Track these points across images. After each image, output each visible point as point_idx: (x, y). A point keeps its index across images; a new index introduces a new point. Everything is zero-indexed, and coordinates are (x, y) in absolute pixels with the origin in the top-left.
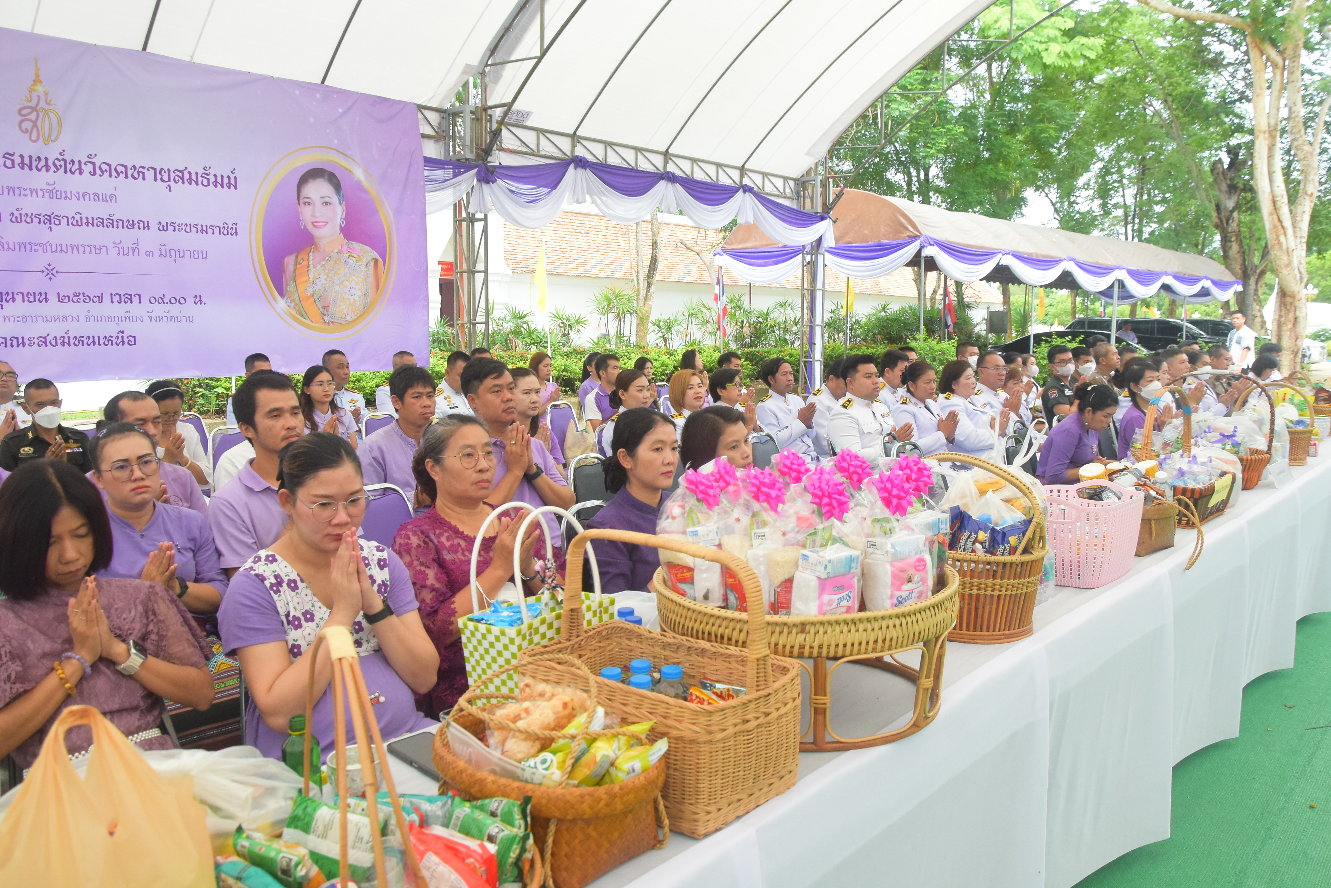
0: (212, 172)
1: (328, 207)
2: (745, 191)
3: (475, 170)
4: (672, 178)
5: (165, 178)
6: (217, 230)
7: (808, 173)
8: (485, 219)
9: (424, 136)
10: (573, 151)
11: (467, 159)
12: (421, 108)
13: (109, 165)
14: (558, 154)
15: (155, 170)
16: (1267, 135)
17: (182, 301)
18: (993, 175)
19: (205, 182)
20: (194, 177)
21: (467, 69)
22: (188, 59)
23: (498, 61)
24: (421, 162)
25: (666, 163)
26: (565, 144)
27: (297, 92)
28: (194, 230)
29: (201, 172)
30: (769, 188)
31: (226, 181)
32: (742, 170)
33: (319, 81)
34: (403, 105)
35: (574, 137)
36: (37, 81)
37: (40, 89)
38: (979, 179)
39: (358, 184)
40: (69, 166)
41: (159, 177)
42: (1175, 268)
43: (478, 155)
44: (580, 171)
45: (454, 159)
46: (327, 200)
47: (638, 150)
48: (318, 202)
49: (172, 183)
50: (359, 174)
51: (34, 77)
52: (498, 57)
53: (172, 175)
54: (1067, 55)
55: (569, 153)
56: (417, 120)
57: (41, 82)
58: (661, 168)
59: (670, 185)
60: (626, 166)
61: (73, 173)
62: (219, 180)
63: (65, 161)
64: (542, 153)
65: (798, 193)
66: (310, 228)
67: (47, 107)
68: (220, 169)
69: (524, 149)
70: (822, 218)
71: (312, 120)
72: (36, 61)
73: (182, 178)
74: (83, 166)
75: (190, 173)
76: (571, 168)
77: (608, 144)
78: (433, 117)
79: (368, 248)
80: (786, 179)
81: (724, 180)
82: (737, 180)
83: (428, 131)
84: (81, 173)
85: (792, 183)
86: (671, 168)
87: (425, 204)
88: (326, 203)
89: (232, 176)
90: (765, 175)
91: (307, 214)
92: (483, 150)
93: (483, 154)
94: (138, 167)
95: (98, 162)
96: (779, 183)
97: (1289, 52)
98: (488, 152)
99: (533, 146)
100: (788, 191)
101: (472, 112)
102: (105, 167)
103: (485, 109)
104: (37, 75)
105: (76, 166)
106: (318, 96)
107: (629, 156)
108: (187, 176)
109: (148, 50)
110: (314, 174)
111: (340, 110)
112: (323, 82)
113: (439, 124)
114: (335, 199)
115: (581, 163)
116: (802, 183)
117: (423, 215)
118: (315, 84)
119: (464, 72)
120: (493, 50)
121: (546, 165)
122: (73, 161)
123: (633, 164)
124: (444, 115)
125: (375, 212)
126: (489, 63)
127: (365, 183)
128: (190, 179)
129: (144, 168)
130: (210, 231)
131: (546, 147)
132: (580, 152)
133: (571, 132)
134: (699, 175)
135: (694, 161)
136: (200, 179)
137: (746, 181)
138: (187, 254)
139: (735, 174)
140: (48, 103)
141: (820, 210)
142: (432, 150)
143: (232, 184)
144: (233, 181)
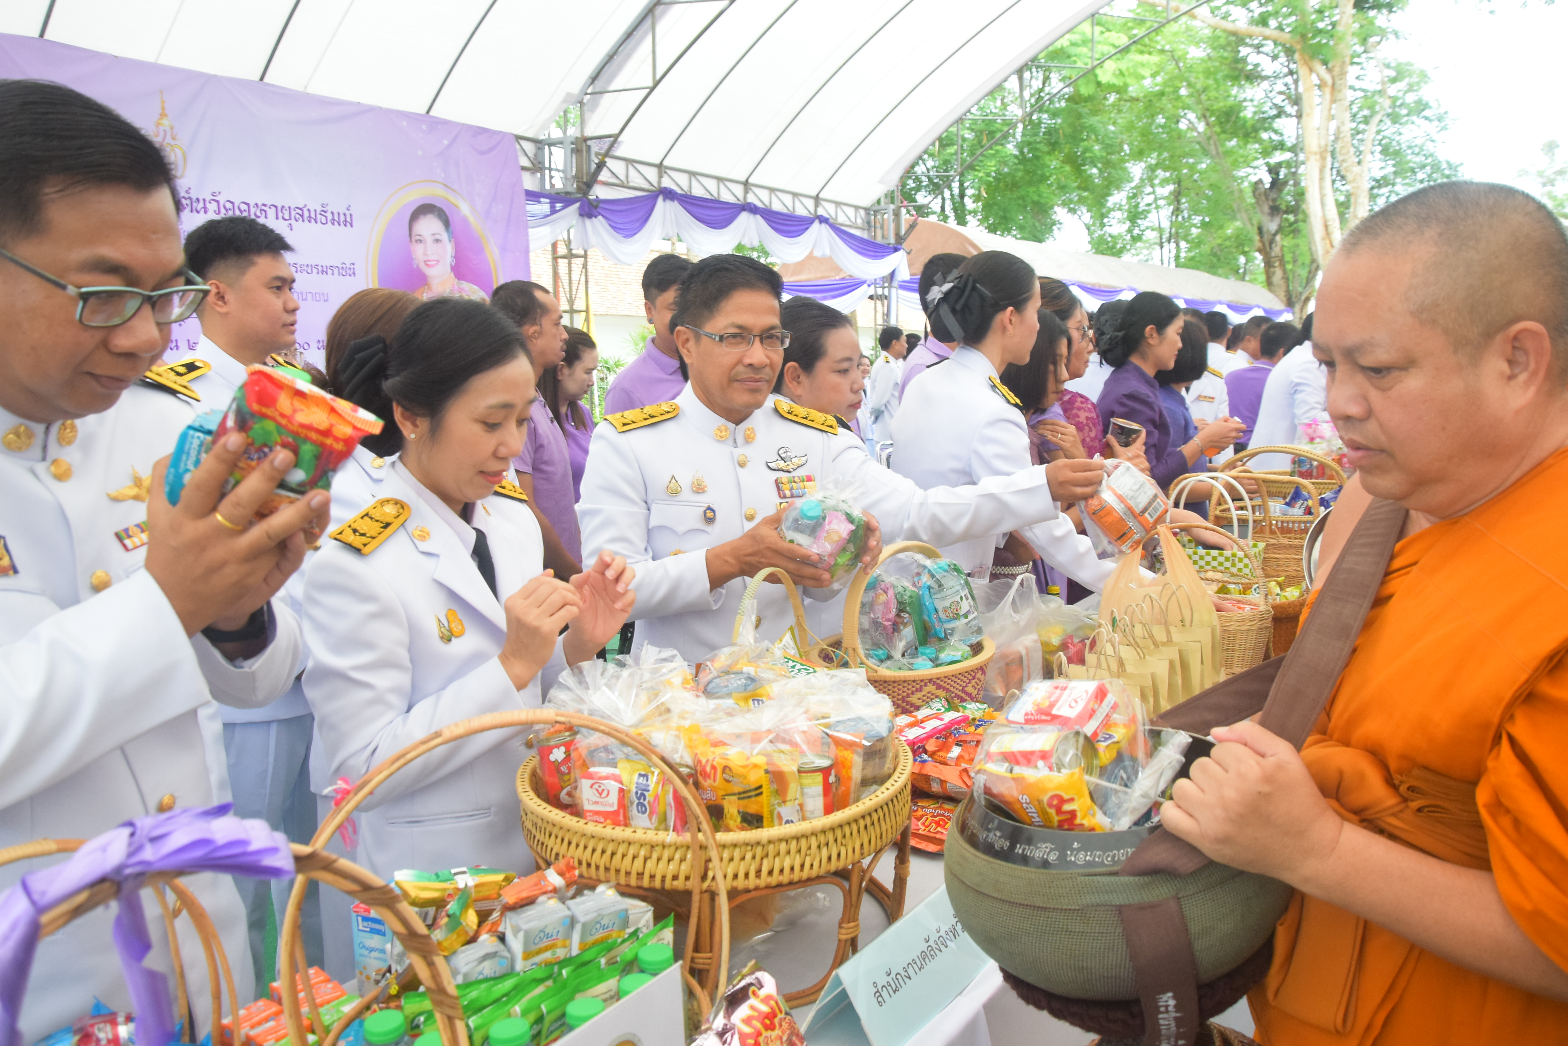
0: (329, 209)
1: (439, 244)
2: (821, 222)
3: (577, 205)
4: (753, 209)
5: (287, 217)
6: (336, 271)
7: (879, 202)
8: (585, 256)
9: (524, 168)
10: (659, 182)
11: (567, 193)
12: (518, 138)
13: (232, 203)
14: (646, 186)
15: (276, 207)
16: (1318, 157)
17: (306, 346)
18: (1036, 198)
19: (324, 221)
20: (313, 215)
21: (567, 99)
22: (301, 89)
23: (597, 90)
24: (523, 196)
25: (746, 192)
26: (652, 174)
27: (404, 123)
28: (315, 270)
29: (319, 209)
30: (841, 219)
31: (342, 218)
32: (817, 199)
33: (423, 111)
34: (501, 135)
35: (660, 167)
36: (163, 115)
37: (166, 122)
38: (1021, 202)
39: (465, 220)
40: (195, 205)
41: (280, 215)
42: (1228, 297)
43: (579, 189)
44: (669, 203)
45: (553, 192)
46: (438, 237)
47: (720, 180)
48: (429, 240)
49: (293, 222)
50: (465, 209)
51: (160, 111)
52: (599, 85)
53: (293, 213)
54: (1121, 73)
55: (656, 184)
56: (515, 151)
57: (166, 116)
58: (741, 198)
59: (751, 216)
60: (709, 197)
61: (198, 212)
62: (336, 218)
63: (190, 198)
64: (631, 184)
65: (869, 223)
66: (423, 267)
67: (172, 143)
68: (337, 206)
69: (615, 181)
70: (896, 250)
71: (420, 153)
72: (161, 92)
73: (302, 216)
74: (208, 205)
75: (309, 210)
76: (660, 200)
77: (692, 174)
78: (529, 147)
79: (476, 287)
80: (857, 208)
81: (801, 211)
82: (812, 209)
83: (524, 162)
84: (206, 212)
85: (862, 212)
86: (751, 199)
87: (528, 240)
88: (437, 241)
89: (348, 213)
90: (838, 204)
91: (419, 252)
92: (585, 183)
93: (584, 187)
94: (260, 204)
95: (222, 199)
96: (851, 212)
97: (1337, 70)
98: (589, 185)
99: (623, 178)
100: (859, 221)
101: (572, 143)
102: (229, 205)
103: (586, 140)
104: (163, 108)
105: (201, 205)
106: (424, 127)
107: (711, 185)
108: (306, 214)
109: (266, 80)
110: (424, 209)
111: (446, 142)
112: (428, 112)
113: (535, 155)
114: (444, 236)
115: (669, 194)
116: (872, 211)
117: (527, 252)
118: (421, 115)
119: (565, 101)
120: (594, 79)
121: (637, 197)
122: (198, 200)
123: (716, 195)
124: (539, 145)
125: (481, 250)
126: (589, 91)
127: (471, 219)
128: (310, 217)
129: (264, 205)
130: (330, 272)
131: (636, 180)
132: (666, 183)
133: (658, 162)
134: (777, 207)
135: (772, 190)
136: (319, 216)
137: (821, 211)
138: (310, 296)
139: (810, 204)
140: (174, 138)
141: (892, 240)
142: (529, 182)
143: (347, 222)
144: (348, 219)
